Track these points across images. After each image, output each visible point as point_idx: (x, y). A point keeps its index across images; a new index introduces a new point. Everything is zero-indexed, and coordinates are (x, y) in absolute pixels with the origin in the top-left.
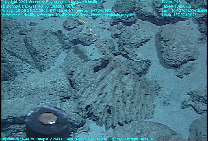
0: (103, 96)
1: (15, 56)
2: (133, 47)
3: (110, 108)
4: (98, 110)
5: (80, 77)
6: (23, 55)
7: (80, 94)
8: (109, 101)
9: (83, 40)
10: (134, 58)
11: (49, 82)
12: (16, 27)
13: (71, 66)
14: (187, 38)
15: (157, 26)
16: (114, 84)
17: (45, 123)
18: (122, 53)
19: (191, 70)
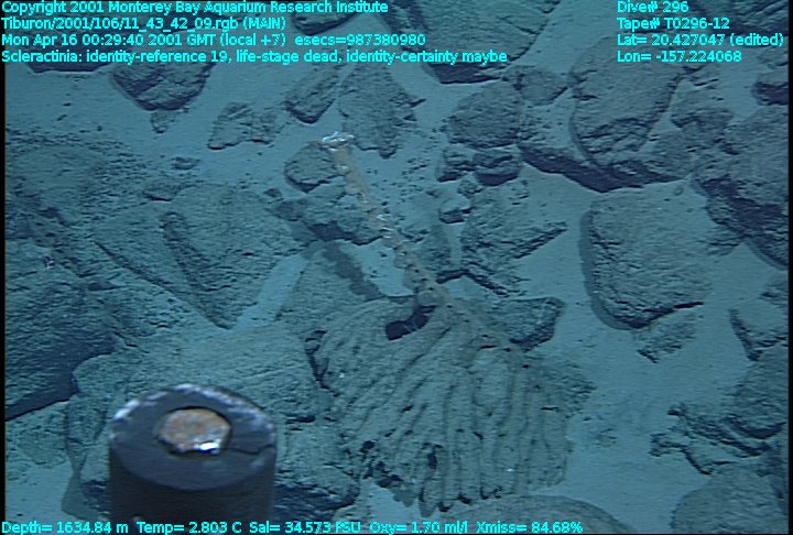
0: (414, 414)
1: (131, 269)
2: (508, 253)
3: (434, 453)
4: (397, 457)
5: (344, 354)
6: (155, 266)
7: (344, 407)
8: (431, 431)
9: (351, 227)
10: (510, 287)
11: (250, 370)
12: (130, 171)
13: (313, 311)
14: (672, 238)
15: (584, 188)
16: (448, 378)
17: (182, 447)
18: (472, 271)
19: (683, 336)
